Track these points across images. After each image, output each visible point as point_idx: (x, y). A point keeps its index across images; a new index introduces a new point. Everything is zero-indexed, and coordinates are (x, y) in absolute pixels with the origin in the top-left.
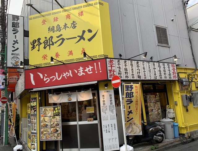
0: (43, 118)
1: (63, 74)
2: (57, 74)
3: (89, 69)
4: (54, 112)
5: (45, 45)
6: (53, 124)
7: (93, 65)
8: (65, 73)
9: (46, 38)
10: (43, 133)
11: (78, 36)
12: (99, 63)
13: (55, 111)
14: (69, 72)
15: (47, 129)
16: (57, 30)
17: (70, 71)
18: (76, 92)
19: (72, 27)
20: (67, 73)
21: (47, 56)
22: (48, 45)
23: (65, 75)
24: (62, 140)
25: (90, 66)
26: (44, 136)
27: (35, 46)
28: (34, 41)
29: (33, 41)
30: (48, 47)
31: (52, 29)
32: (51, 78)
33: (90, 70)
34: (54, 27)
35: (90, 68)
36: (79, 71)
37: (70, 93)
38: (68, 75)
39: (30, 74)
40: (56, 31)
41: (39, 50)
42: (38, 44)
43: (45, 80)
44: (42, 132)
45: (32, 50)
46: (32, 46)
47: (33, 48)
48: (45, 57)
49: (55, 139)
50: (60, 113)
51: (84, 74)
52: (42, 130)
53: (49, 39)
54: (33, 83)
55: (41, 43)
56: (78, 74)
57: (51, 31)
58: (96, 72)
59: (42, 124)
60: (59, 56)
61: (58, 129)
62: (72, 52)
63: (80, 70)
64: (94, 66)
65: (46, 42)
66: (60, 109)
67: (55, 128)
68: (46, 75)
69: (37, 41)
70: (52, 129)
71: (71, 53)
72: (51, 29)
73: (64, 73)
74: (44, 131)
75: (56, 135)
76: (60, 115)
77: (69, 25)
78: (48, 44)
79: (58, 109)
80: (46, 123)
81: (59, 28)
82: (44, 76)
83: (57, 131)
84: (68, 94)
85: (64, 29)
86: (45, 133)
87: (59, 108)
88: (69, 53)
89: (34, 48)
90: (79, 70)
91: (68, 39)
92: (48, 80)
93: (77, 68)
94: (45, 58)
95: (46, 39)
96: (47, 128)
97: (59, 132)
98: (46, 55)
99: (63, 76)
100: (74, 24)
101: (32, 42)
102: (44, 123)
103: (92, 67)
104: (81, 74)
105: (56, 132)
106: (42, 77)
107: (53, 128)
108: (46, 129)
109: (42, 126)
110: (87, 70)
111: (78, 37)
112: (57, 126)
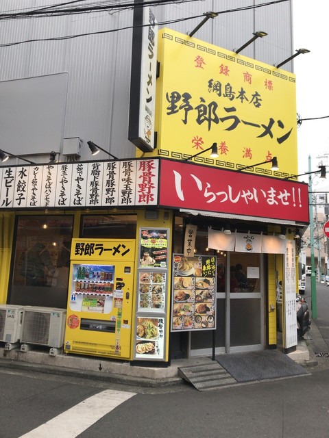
0: (180, 280)
1: (242, 194)
2: (230, 188)
3: (284, 195)
4: (204, 269)
5: (200, 116)
6: (201, 294)
7: (290, 191)
8: (246, 192)
9: (202, 100)
10: (179, 314)
11: (263, 125)
12: (299, 189)
13: (206, 266)
14: (252, 192)
15: (187, 304)
16: (227, 96)
17: (255, 191)
18: (260, 234)
19: (254, 103)
20: (249, 193)
21: (202, 142)
22: (206, 119)
23: (244, 196)
24: (215, 329)
25: (286, 191)
26: (180, 321)
27: (176, 107)
28: (176, 95)
29: (173, 93)
30: (206, 122)
31: (216, 86)
32: (219, 194)
33: (286, 199)
34: (220, 85)
35: (287, 194)
36: (270, 196)
37: (249, 234)
38: (251, 198)
39: (175, 172)
40: (224, 96)
41: (185, 122)
42: (184, 106)
43: (207, 195)
44: (176, 312)
45: (168, 114)
46: (169, 105)
47: (173, 110)
48: (198, 142)
49: (203, 328)
50: (215, 272)
51: (277, 203)
52: (176, 307)
53: (210, 106)
54: (181, 195)
55: (191, 108)
56: (268, 200)
57: (214, 89)
58: (295, 205)
59: (176, 293)
60: (227, 152)
61: (209, 306)
62: (251, 152)
63: (271, 194)
64: (291, 193)
65: (202, 108)
66: (215, 264)
67: (203, 304)
68: (209, 186)
69: (182, 98)
70: (198, 305)
71: (248, 153)
72: (214, 86)
73: (244, 192)
74: (181, 309)
75: (204, 318)
76: (215, 277)
77: (249, 95)
78: (207, 116)
79: (211, 264)
80: (186, 292)
81: (230, 92)
82: (204, 186)
83: (208, 309)
84: (245, 235)
85: (239, 100)
86: (182, 313)
87: (213, 261)
88: (245, 151)
89: (173, 112)
90: (269, 192)
91: (246, 123)
92: (211, 196)
93: (267, 189)
94: (197, 144)
95: (202, 103)
96: (187, 302)
97: (211, 312)
98: (201, 139)
99: (242, 196)
100: (257, 100)
101: (170, 95)
102: (181, 291)
103: (289, 195)
104: (272, 202)
105: (205, 312)
106: (200, 188)
107: (200, 304)
108: (184, 304)
109: (176, 297)
110: (280, 197)
111: (262, 127)
112: (209, 300)
